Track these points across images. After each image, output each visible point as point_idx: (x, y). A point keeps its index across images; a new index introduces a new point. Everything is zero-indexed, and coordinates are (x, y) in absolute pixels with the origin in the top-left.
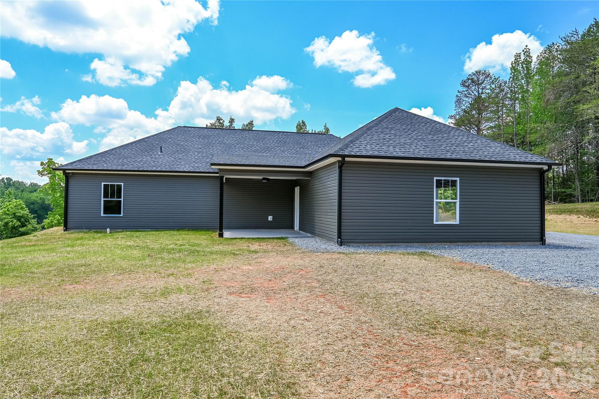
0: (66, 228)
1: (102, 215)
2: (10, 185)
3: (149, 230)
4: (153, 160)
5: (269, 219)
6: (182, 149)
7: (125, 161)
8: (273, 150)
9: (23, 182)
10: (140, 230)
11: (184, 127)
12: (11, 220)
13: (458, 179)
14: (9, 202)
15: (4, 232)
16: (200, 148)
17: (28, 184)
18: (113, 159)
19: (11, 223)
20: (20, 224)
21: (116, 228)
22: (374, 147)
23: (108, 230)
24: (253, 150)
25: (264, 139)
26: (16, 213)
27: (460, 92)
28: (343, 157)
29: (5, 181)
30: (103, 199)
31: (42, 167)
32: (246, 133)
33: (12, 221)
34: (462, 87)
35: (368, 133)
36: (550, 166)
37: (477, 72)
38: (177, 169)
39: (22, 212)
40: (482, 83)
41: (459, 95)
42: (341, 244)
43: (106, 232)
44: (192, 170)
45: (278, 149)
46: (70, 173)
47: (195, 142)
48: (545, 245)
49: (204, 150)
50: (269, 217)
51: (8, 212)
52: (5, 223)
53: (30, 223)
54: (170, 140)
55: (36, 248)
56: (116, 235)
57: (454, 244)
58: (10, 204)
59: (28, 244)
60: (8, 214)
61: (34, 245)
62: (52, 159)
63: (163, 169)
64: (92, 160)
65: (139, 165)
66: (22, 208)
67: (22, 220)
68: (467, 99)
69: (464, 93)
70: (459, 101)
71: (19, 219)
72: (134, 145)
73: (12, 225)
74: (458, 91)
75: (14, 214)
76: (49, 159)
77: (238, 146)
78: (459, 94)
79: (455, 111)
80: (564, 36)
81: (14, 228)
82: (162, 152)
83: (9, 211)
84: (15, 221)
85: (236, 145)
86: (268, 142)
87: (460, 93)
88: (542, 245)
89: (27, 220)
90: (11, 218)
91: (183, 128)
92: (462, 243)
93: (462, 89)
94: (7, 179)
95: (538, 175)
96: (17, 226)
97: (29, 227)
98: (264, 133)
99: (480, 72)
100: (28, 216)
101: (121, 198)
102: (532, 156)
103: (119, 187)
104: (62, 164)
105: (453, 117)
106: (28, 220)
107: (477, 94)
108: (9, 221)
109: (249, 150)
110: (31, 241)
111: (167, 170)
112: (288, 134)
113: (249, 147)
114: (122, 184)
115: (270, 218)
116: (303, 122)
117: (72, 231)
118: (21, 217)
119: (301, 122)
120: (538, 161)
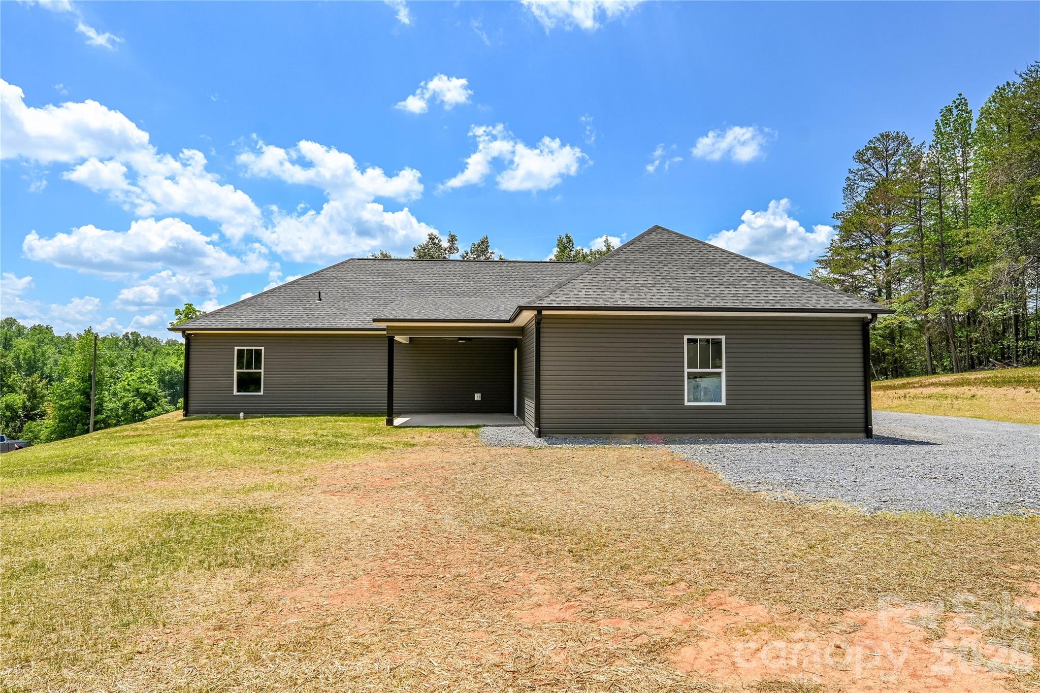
0: (187, 413)
1: (235, 393)
2: (136, 344)
3: (299, 415)
4: (307, 311)
5: (476, 399)
6: (351, 295)
7: (267, 315)
8: (487, 291)
9: (156, 339)
10: (287, 415)
11: (358, 259)
12: (133, 399)
13: (723, 338)
14: (131, 371)
15: (123, 418)
16: (377, 292)
17: (164, 342)
18: (250, 312)
19: (132, 404)
20: (145, 405)
21: (254, 411)
22: (592, 293)
23: (242, 415)
24: (456, 292)
25: (476, 274)
26: (140, 388)
27: (852, 172)
28: (539, 310)
29: (130, 337)
30: (236, 371)
31: (177, 317)
32: (450, 266)
33: (134, 401)
34: (858, 164)
35: (592, 270)
36: (874, 314)
37: (882, 136)
38: (339, 326)
39: (149, 387)
40: (894, 154)
41: (852, 178)
42: (539, 435)
43: (239, 418)
44: (360, 327)
45: (496, 289)
46: (192, 334)
47: (371, 282)
48: (871, 438)
49: (383, 295)
50: (476, 395)
51: (128, 387)
52: (124, 404)
53: (159, 404)
54: (335, 280)
55: (140, 439)
56: (250, 421)
57: (719, 435)
58: (131, 375)
59: (132, 433)
60: (129, 390)
61: (138, 436)
62: (191, 305)
63: (319, 326)
64: (222, 315)
65: (286, 320)
66: (149, 382)
67: (149, 399)
68: (866, 184)
69: (860, 173)
70: (850, 189)
71: (144, 397)
72: (282, 290)
73: (133, 407)
74: (850, 169)
75: (137, 390)
76: (188, 304)
77: (434, 286)
78: (851, 176)
79: (845, 205)
80: (1025, 70)
81: (136, 411)
82: (320, 300)
83: (130, 385)
84: (138, 400)
85: (431, 285)
86: (482, 279)
87: (853, 174)
88: (868, 437)
89: (155, 399)
90: (133, 397)
91: (357, 261)
92: (730, 435)
93: (856, 166)
94: (132, 333)
95: (859, 328)
96: (141, 409)
97: (159, 410)
98: (478, 265)
99: (887, 136)
100: (156, 393)
101: (261, 369)
102: (848, 298)
103: (258, 353)
104: (205, 313)
105: (841, 217)
106: (157, 399)
107: (884, 174)
108: (130, 400)
109: (450, 292)
110: (137, 430)
111: (325, 326)
112: (517, 264)
113: (452, 288)
114: (263, 348)
115: (477, 397)
116: (568, 238)
117: (195, 416)
118: (147, 394)
119: (563, 236)
120: (856, 307)
